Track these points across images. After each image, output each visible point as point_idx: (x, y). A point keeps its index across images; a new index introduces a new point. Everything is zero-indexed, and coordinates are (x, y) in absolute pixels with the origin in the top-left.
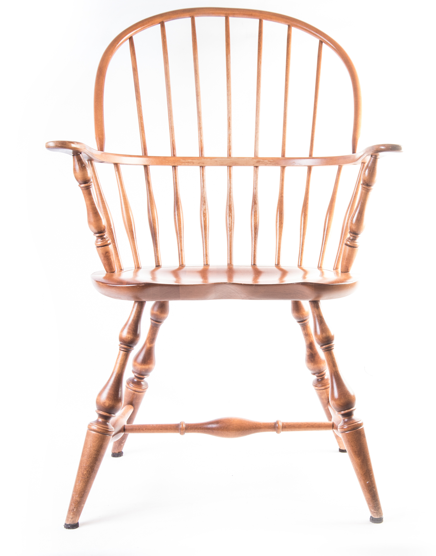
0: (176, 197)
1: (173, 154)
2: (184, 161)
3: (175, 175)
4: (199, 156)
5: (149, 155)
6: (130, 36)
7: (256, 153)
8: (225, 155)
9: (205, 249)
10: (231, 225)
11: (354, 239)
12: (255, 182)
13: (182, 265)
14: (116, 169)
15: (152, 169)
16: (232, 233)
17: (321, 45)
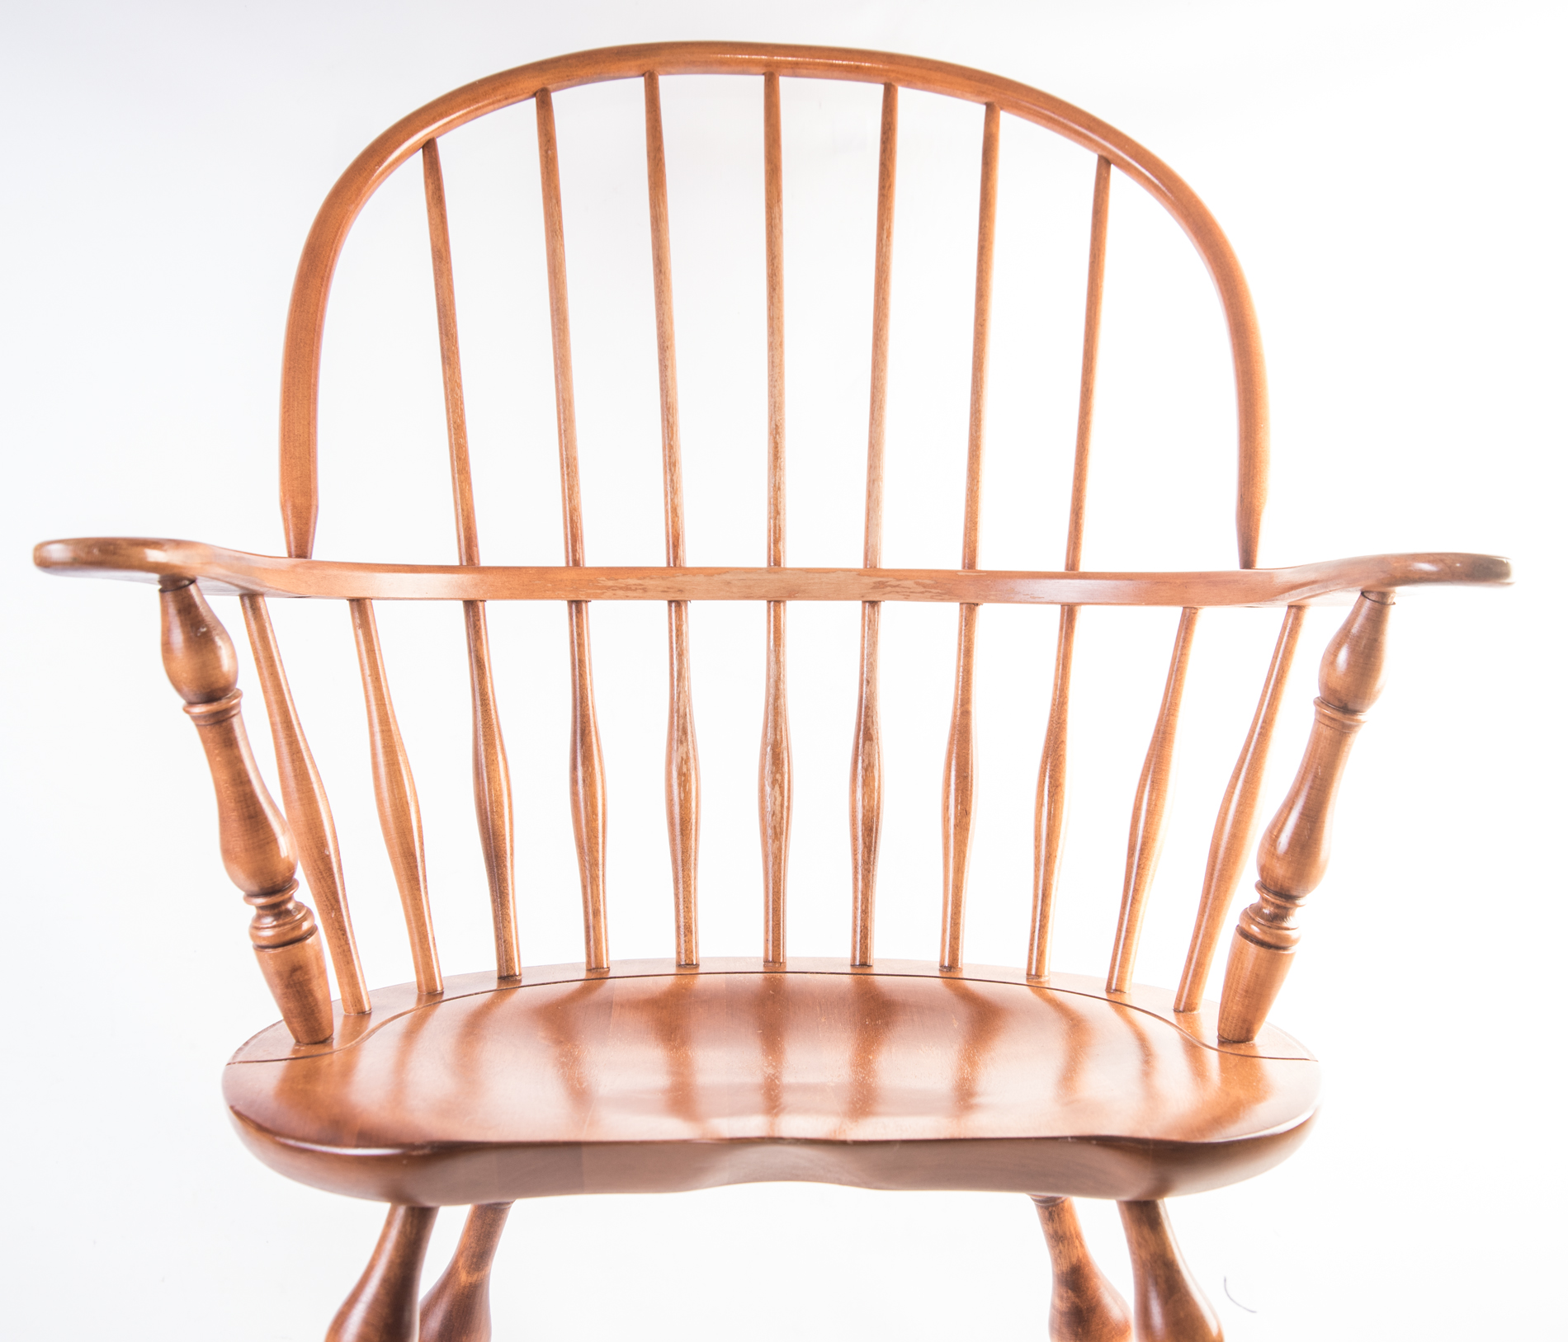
0: (578, 713)
1: (570, 558)
2: (610, 583)
3: (580, 635)
4: (664, 565)
5: (486, 559)
6: (428, 138)
7: (869, 554)
8: (761, 561)
9: (681, 907)
10: (779, 816)
11: (1278, 917)
12: (868, 659)
13: (597, 968)
14: (358, 621)
15: (495, 611)
16: (783, 847)
17: (1104, 172)
